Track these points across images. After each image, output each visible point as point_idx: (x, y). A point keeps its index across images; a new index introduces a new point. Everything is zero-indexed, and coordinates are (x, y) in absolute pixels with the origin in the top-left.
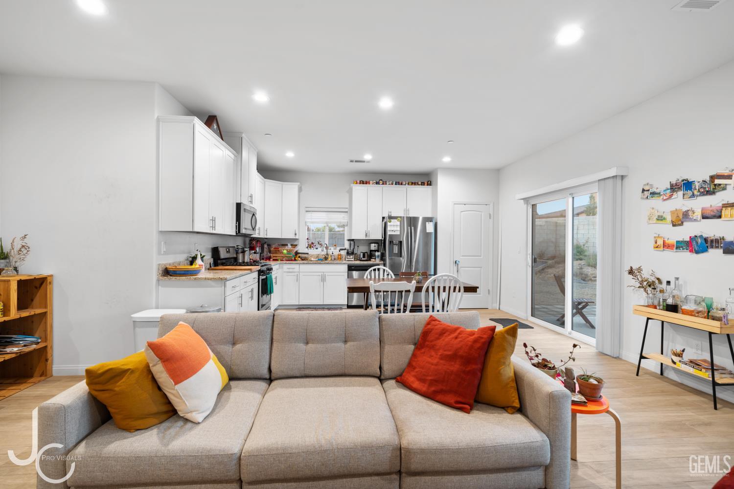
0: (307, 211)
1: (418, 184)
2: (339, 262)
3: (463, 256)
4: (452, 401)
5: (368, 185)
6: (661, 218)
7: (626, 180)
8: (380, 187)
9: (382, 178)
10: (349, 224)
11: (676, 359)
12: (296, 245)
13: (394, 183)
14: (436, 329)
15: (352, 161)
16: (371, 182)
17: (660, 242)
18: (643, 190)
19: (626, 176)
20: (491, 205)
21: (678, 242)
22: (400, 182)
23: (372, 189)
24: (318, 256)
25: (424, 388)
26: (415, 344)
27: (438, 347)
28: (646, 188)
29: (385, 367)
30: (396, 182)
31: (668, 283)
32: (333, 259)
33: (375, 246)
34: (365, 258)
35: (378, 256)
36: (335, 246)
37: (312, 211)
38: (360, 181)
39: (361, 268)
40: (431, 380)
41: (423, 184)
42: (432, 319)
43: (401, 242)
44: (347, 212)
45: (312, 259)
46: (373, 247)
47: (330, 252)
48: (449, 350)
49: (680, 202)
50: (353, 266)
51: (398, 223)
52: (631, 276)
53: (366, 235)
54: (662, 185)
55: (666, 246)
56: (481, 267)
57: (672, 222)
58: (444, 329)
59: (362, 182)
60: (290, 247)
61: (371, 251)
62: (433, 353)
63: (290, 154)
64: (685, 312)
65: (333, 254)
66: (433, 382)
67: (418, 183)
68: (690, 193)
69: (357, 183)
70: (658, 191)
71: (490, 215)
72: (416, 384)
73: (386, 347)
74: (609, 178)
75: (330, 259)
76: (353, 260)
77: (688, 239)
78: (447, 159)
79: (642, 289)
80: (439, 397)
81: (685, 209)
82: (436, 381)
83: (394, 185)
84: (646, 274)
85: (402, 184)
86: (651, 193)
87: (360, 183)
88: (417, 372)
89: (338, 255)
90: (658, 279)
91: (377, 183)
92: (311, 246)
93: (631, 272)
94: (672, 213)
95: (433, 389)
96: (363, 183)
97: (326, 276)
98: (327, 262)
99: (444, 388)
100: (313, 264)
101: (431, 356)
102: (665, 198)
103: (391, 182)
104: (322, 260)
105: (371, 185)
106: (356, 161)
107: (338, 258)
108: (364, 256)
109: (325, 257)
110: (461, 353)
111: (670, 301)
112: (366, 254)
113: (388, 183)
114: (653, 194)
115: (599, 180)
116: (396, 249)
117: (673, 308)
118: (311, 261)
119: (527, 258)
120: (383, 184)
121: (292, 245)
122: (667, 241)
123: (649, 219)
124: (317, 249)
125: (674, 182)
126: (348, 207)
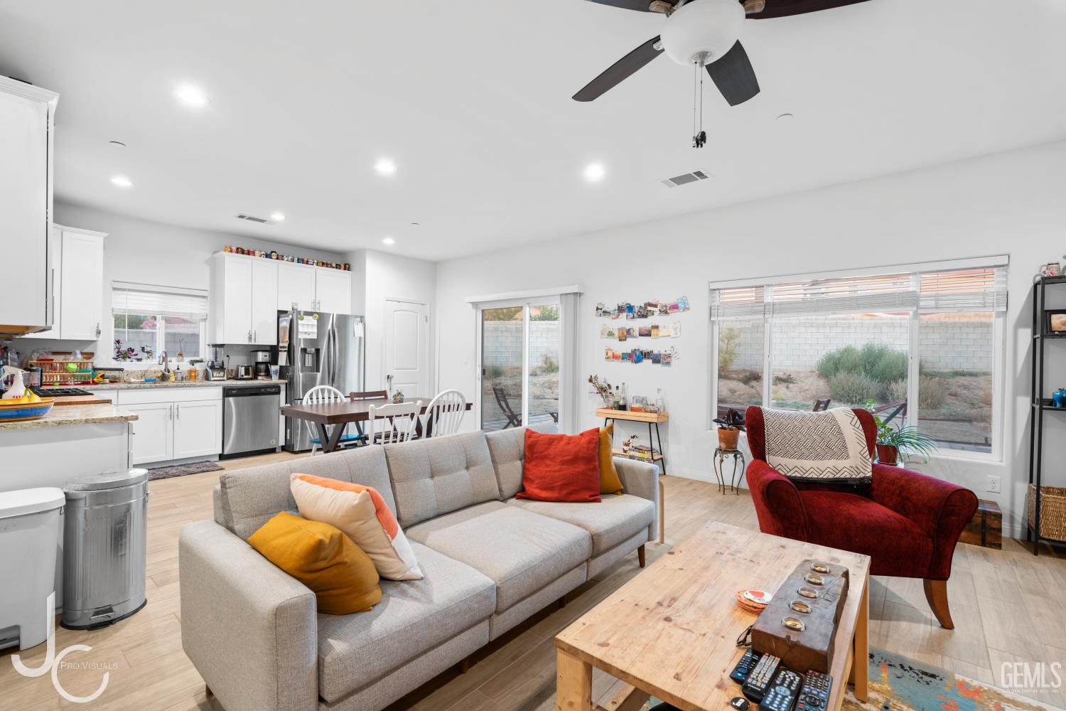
0: (114, 289)
1: (332, 267)
2: (192, 382)
3: (396, 369)
4: (587, 496)
5: (251, 257)
6: (611, 334)
7: (582, 297)
8: (272, 262)
9: (275, 250)
10: (212, 318)
11: (626, 448)
12: (93, 354)
13: (296, 259)
14: (542, 440)
15: (242, 217)
16: (257, 253)
17: (610, 354)
18: (597, 309)
19: (583, 294)
20: (428, 305)
21: (623, 354)
22: (306, 259)
23: (258, 262)
24: (144, 374)
25: (555, 495)
26: (521, 459)
27: (552, 456)
28: (600, 307)
29: (504, 487)
30: (298, 259)
31: (617, 387)
32: (179, 378)
33: (265, 356)
34: (249, 375)
35: (276, 372)
36: (180, 355)
37: (129, 290)
38: (238, 249)
39: (248, 392)
40: (560, 485)
41: (338, 267)
42: (529, 434)
43: (318, 351)
44: (204, 297)
45: (132, 380)
46: (261, 357)
47: (172, 366)
48: (569, 455)
49: (624, 321)
50: (234, 389)
51: (315, 322)
52: (591, 384)
53: (250, 338)
54: (611, 306)
55: (615, 357)
56: (416, 383)
57: (619, 337)
58: (550, 439)
59: (241, 251)
60: (79, 356)
61: (257, 363)
62: (549, 462)
63: (122, 182)
64: (633, 410)
65: (178, 369)
66: (561, 488)
67: (331, 264)
68: (631, 315)
69: (231, 251)
70: (608, 311)
71: (426, 318)
72: (544, 494)
73: (499, 467)
74: (570, 294)
75: (173, 379)
76: (225, 378)
77: (630, 352)
78: (389, 241)
79: (600, 394)
80: (573, 497)
81: (628, 328)
82: (566, 484)
83: (295, 263)
84: (601, 382)
85: (307, 263)
86: (603, 312)
87: (237, 252)
88: (537, 484)
89: (190, 371)
90: (609, 385)
91: (268, 256)
92: (123, 355)
93: (590, 381)
94: (619, 330)
95: (565, 492)
96: (243, 253)
97: (180, 409)
98: (165, 384)
99: (575, 488)
100: (136, 388)
101: (548, 466)
102: (614, 317)
103: (290, 258)
104: (154, 381)
105: (257, 257)
106: (250, 218)
107: (191, 377)
108: (247, 372)
109: (163, 374)
110: (581, 455)
111: (621, 403)
112: (250, 368)
113: (286, 259)
114: (605, 312)
115: (561, 295)
116: (309, 360)
117: (623, 408)
118: (130, 383)
119: (476, 369)
120: (277, 258)
121: (82, 354)
122: (615, 354)
123: (602, 334)
124: (139, 360)
125: (620, 305)
126: (207, 287)
